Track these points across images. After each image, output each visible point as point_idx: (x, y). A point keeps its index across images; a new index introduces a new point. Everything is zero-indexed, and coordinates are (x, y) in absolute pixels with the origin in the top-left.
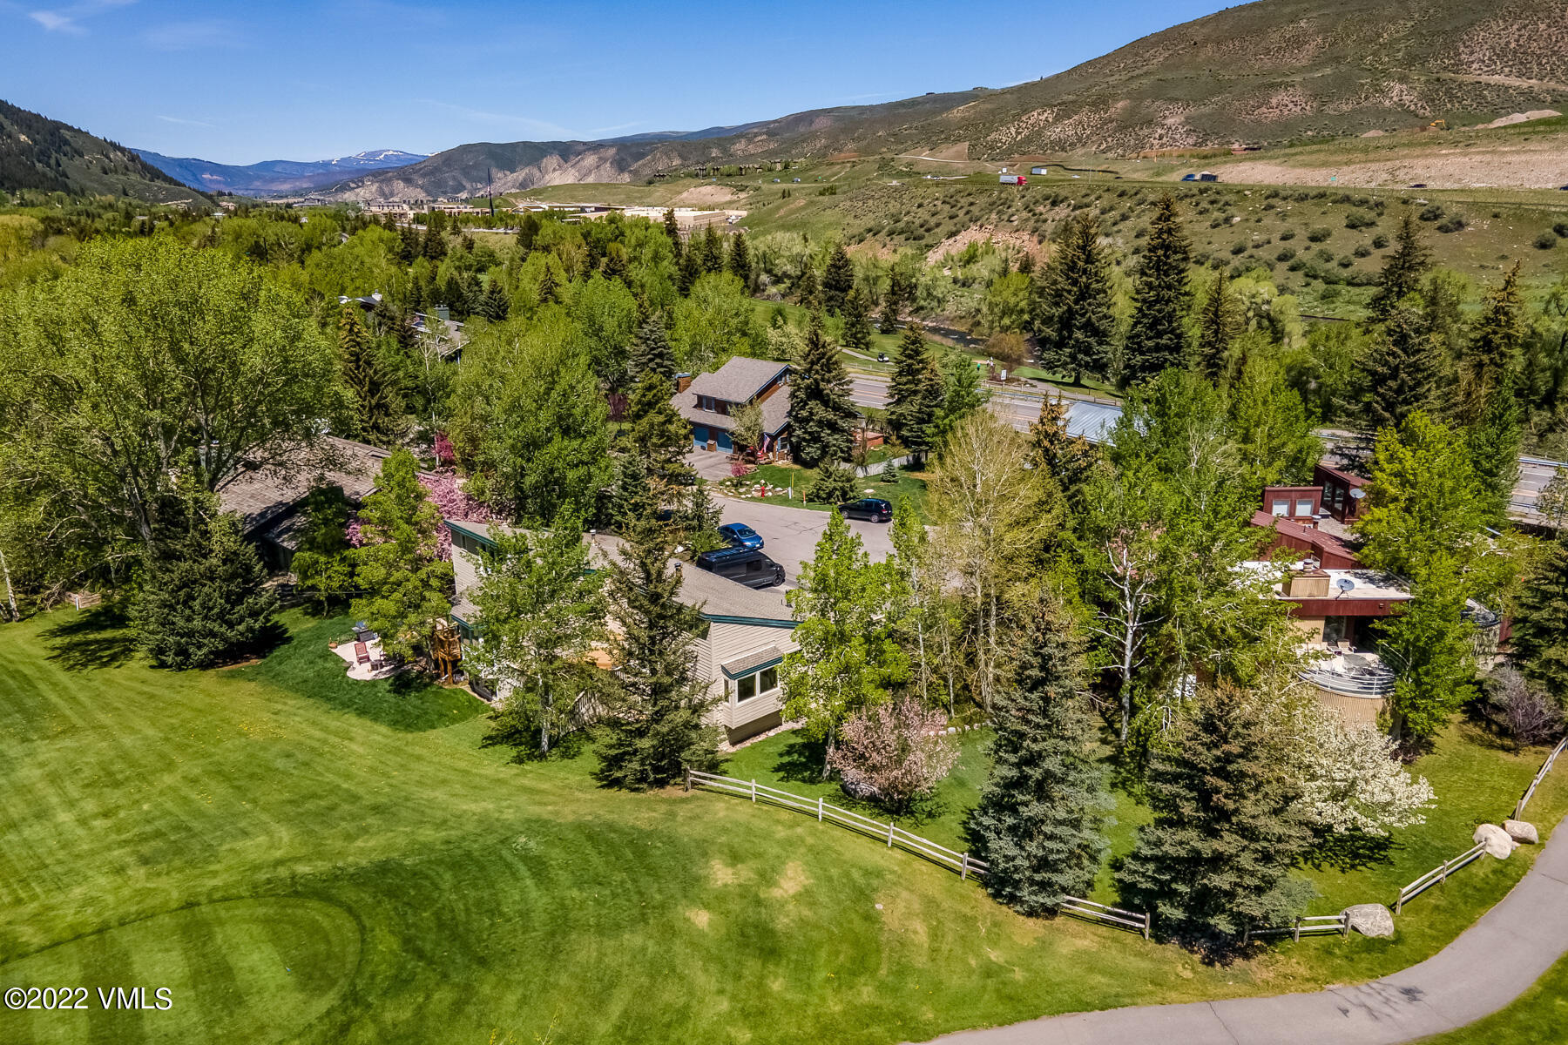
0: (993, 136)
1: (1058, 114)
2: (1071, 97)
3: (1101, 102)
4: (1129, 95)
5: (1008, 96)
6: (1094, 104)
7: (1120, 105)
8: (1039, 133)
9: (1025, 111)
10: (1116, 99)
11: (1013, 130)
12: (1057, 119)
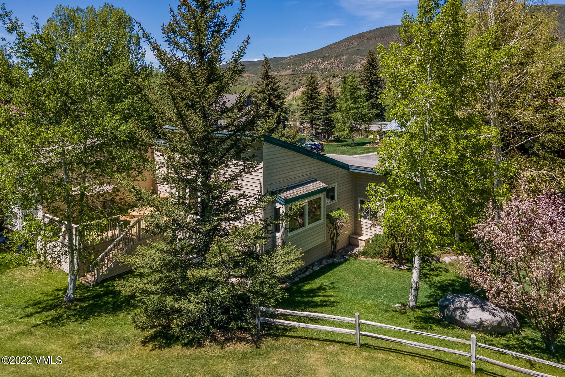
0: (300, 67)
1: (323, 60)
2: (327, 55)
3: (338, 56)
4: (347, 54)
5: (304, 55)
6: (335, 57)
7: (345, 57)
8: (317, 66)
9: (311, 59)
10: (343, 55)
11: (307, 65)
12: (323, 62)
